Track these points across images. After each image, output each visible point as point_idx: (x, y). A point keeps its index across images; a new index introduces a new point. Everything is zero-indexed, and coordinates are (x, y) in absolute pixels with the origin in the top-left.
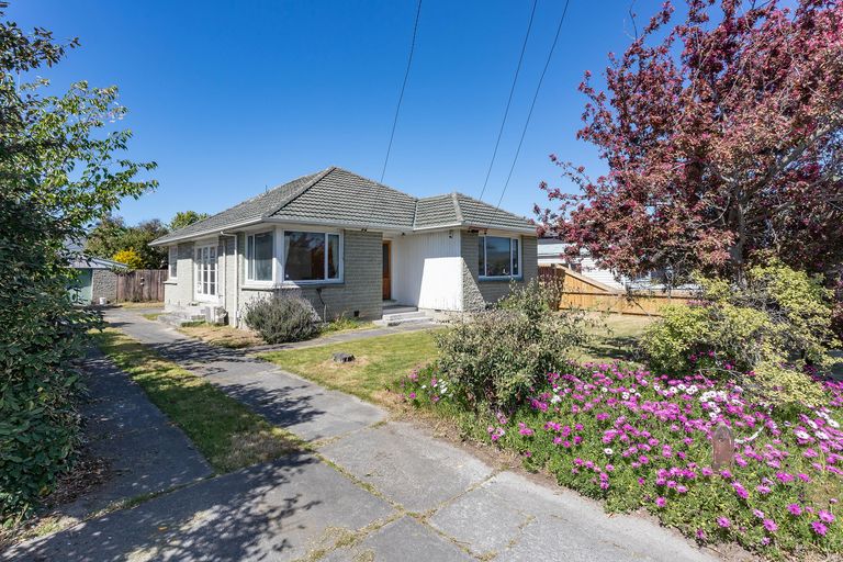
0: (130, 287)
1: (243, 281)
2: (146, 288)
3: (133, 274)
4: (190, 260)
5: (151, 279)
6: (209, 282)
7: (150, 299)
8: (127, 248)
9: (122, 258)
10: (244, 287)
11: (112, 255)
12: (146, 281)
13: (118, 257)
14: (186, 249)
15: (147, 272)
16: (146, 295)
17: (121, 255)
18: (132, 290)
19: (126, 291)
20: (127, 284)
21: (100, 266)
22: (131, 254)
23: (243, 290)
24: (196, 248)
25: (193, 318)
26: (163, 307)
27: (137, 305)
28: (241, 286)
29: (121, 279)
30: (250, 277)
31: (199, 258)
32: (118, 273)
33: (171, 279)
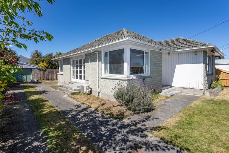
0: (45, 75)
1: (101, 74)
2: (50, 75)
3: (45, 70)
4: (70, 65)
5: (52, 72)
6: (79, 74)
7: (51, 79)
8: (43, 62)
9: (42, 65)
10: (102, 77)
11: (38, 64)
12: (50, 73)
13: (40, 65)
14: (67, 61)
15: (50, 70)
16: (50, 78)
17: (41, 64)
18: (45, 76)
19: (43, 76)
20: (44, 74)
21: (34, 68)
22: (45, 64)
23: (102, 78)
24: (72, 60)
25: (75, 90)
26: (57, 83)
27: (47, 81)
28: (100, 77)
29: (41, 72)
30: (105, 72)
31: (74, 64)
32: (40, 70)
33: (60, 72)
